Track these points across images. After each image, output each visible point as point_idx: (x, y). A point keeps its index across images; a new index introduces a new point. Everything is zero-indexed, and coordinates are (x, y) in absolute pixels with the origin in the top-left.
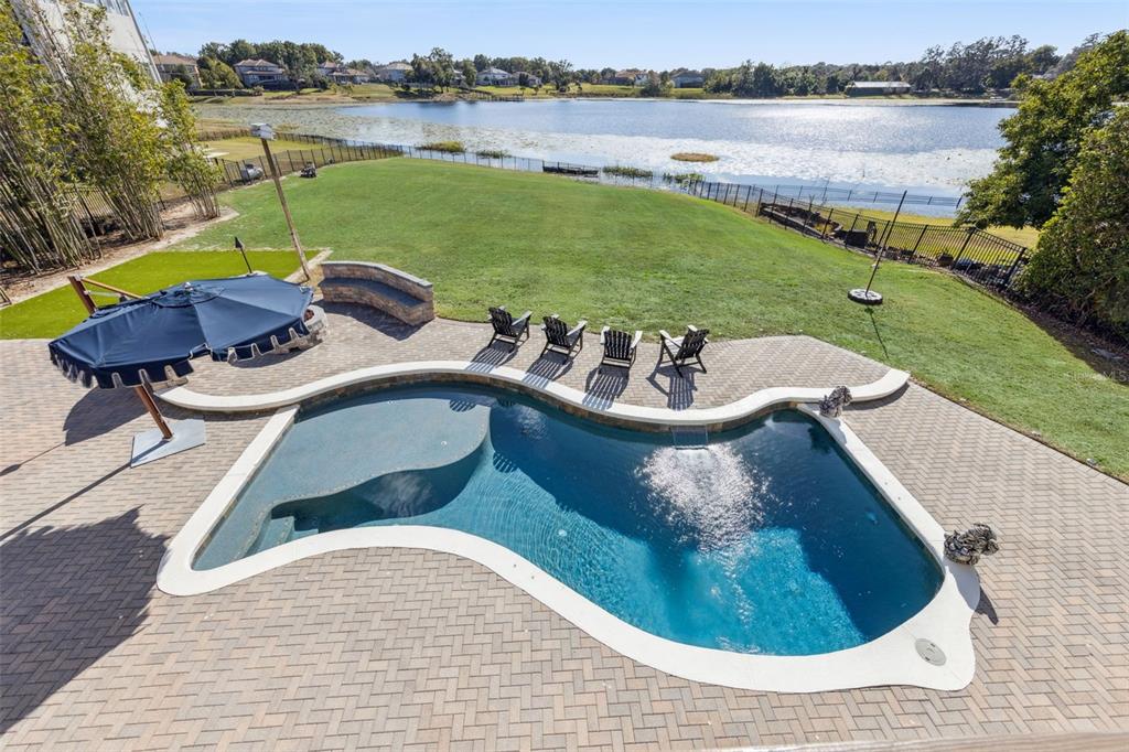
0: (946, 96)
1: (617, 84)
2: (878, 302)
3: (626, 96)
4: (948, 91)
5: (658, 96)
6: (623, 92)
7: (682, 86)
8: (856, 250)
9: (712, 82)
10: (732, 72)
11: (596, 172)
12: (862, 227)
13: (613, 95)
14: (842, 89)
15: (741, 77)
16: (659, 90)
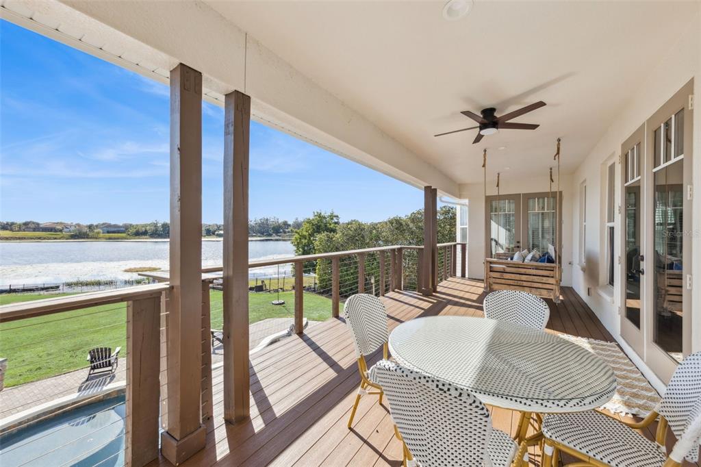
0: (259, 236)
1: (43, 231)
2: (283, 303)
3: (55, 239)
4: (259, 235)
5: (88, 238)
6: (50, 236)
7: (108, 232)
8: (261, 293)
9: (132, 230)
10: (146, 226)
11: (58, 287)
12: (259, 284)
13: (40, 238)
14: (214, 234)
15: (153, 228)
16: (88, 235)
